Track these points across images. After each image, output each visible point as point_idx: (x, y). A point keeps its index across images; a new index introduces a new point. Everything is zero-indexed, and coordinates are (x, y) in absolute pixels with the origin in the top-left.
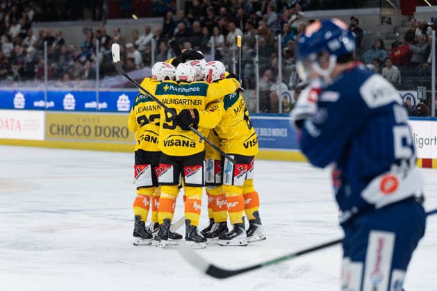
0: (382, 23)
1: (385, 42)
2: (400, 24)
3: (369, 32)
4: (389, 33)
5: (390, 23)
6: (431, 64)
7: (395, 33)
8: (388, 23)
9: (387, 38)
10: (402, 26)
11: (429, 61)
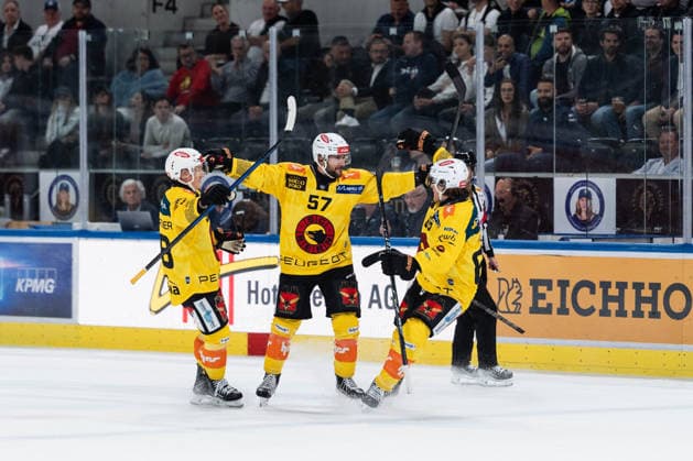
0: (154, 10)
1: (161, 53)
2: (198, 14)
3: (121, 30)
4: (171, 32)
5: (174, 9)
6: (267, 107)
7: (184, 31)
8: (167, 8)
9: (166, 45)
10: (202, 16)
11: (264, 99)
